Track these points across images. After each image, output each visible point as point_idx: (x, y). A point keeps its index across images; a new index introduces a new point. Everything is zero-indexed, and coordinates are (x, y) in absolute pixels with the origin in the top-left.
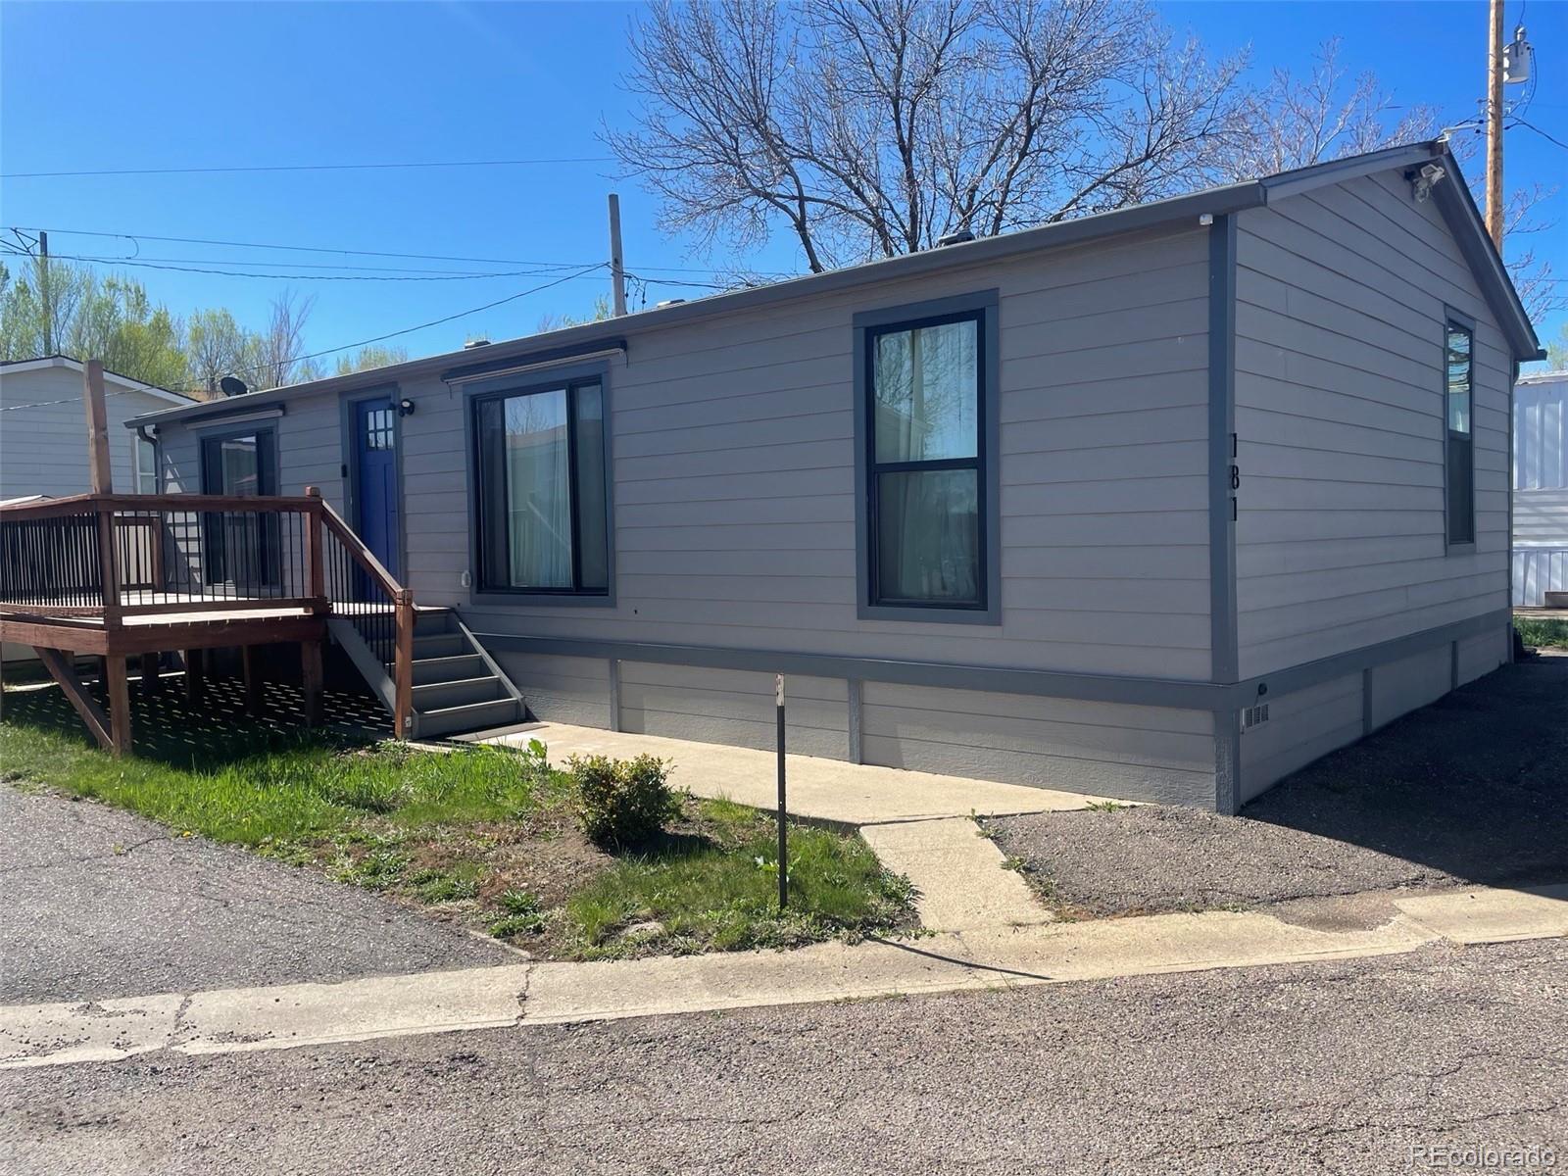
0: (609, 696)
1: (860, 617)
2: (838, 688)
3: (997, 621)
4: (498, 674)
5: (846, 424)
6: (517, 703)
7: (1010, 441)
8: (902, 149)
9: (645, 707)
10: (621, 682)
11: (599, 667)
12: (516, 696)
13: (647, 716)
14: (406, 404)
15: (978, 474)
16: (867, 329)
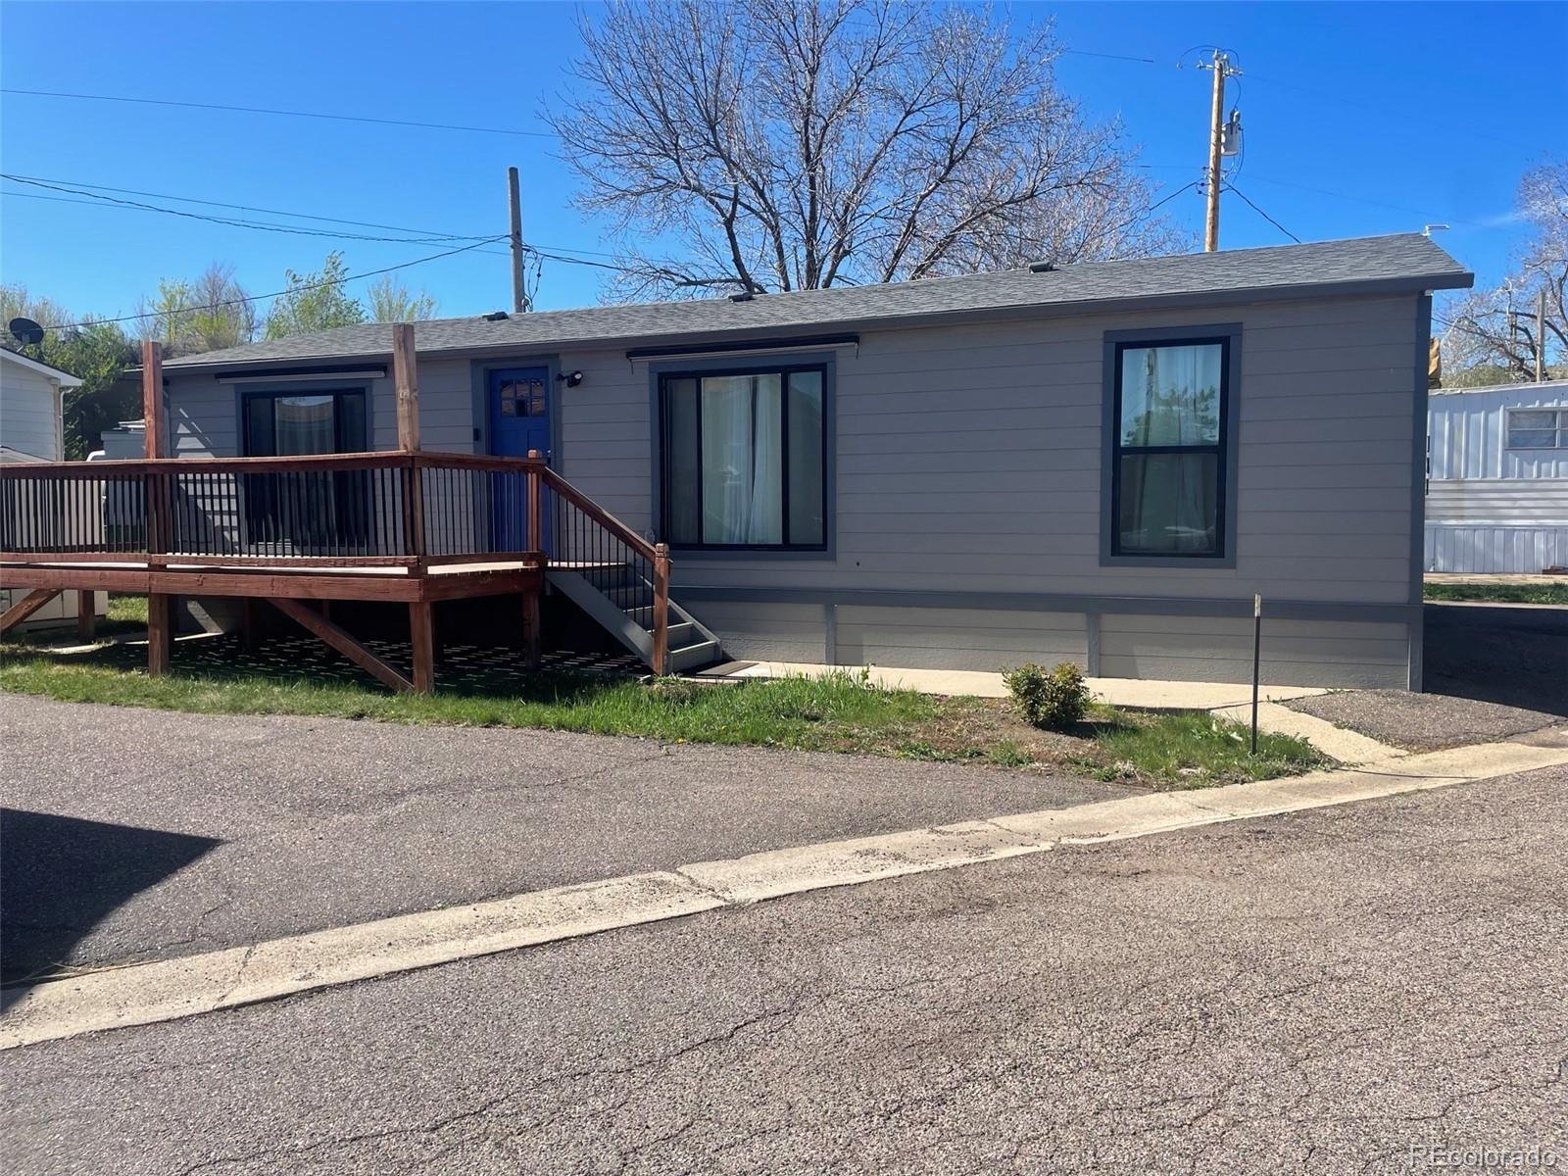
0: (825, 635)
1: (1102, 564)
2: (1078, 620)
3: (1233, 566)
4: (690, 621)
5: (1095, 416)
6: (716, 646)
7: (1247, 433)
8: (808, 159)
9: (864, 643)
10: (837, 624)
11: (814, 612)
12: (713, 640)
13: (866, 651)
14: (578, 376)
15: (1218, 457)
16: (1117, 344)
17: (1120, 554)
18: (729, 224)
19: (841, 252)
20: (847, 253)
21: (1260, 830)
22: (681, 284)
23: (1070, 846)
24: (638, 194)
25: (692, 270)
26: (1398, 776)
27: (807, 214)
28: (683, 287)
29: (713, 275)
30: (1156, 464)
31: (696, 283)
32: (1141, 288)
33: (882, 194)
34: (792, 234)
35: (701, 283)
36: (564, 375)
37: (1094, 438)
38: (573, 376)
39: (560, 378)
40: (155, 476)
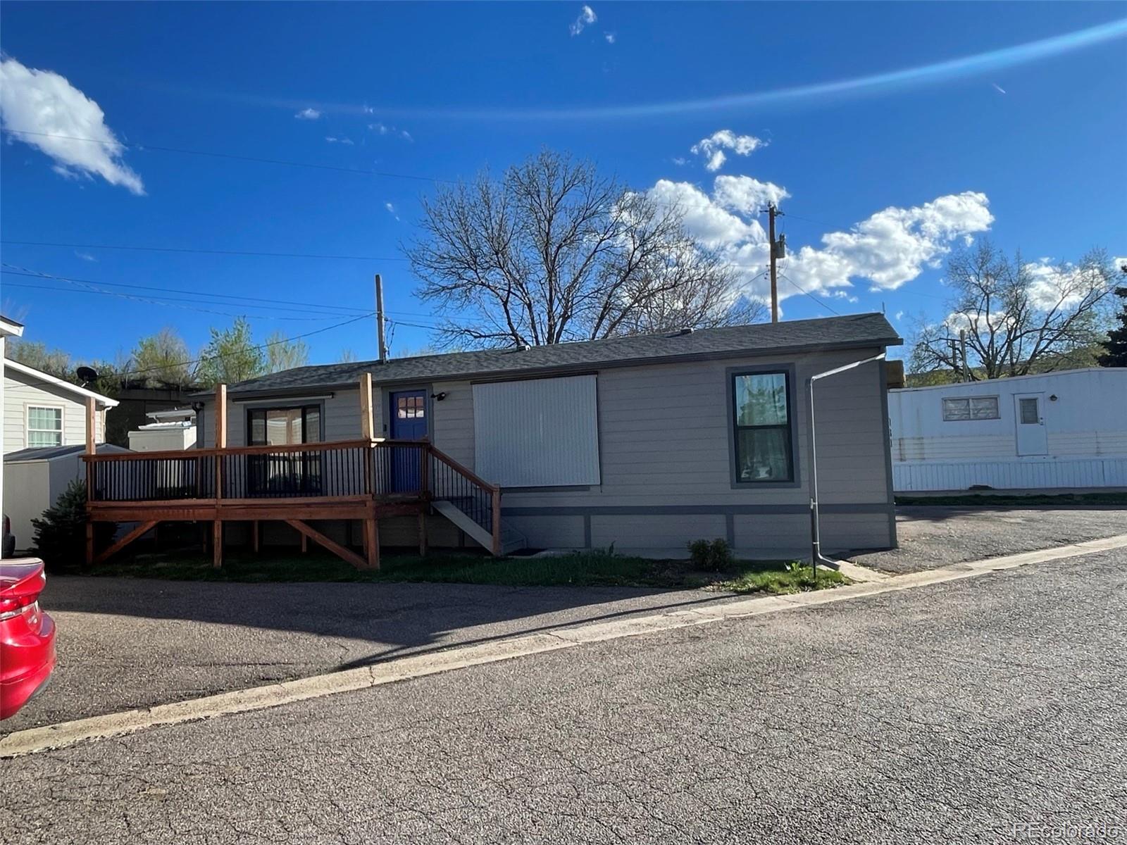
0: (584, 532)
1: (732, 488)
2: (721, 519)
3: (799, 487)
5: (724, 410)
10: (591, 525)
14: (443, 395)
15: (787, 429)
16: (732, 374)
17: (741, 482)
18: (505, 304)
19: (565, 317)
20: (569, 317)
21: (818, 610)
22: (476, 337)
23: (730, 618)
24: (451, 288)
25: (484, 330)
26: (885, 586)
27: (548, 298)
28: (478, 339)
29: (495, 332)
30: (756, 434)
31: (485, 337)
32: (742, 345)
33: (590, 285)
34: (540, 309)
35: (489, 336)
36: (435, 394)
37: (724, 421)
38: (441, 394)
39: (433, 396)
40: (221, 457)
